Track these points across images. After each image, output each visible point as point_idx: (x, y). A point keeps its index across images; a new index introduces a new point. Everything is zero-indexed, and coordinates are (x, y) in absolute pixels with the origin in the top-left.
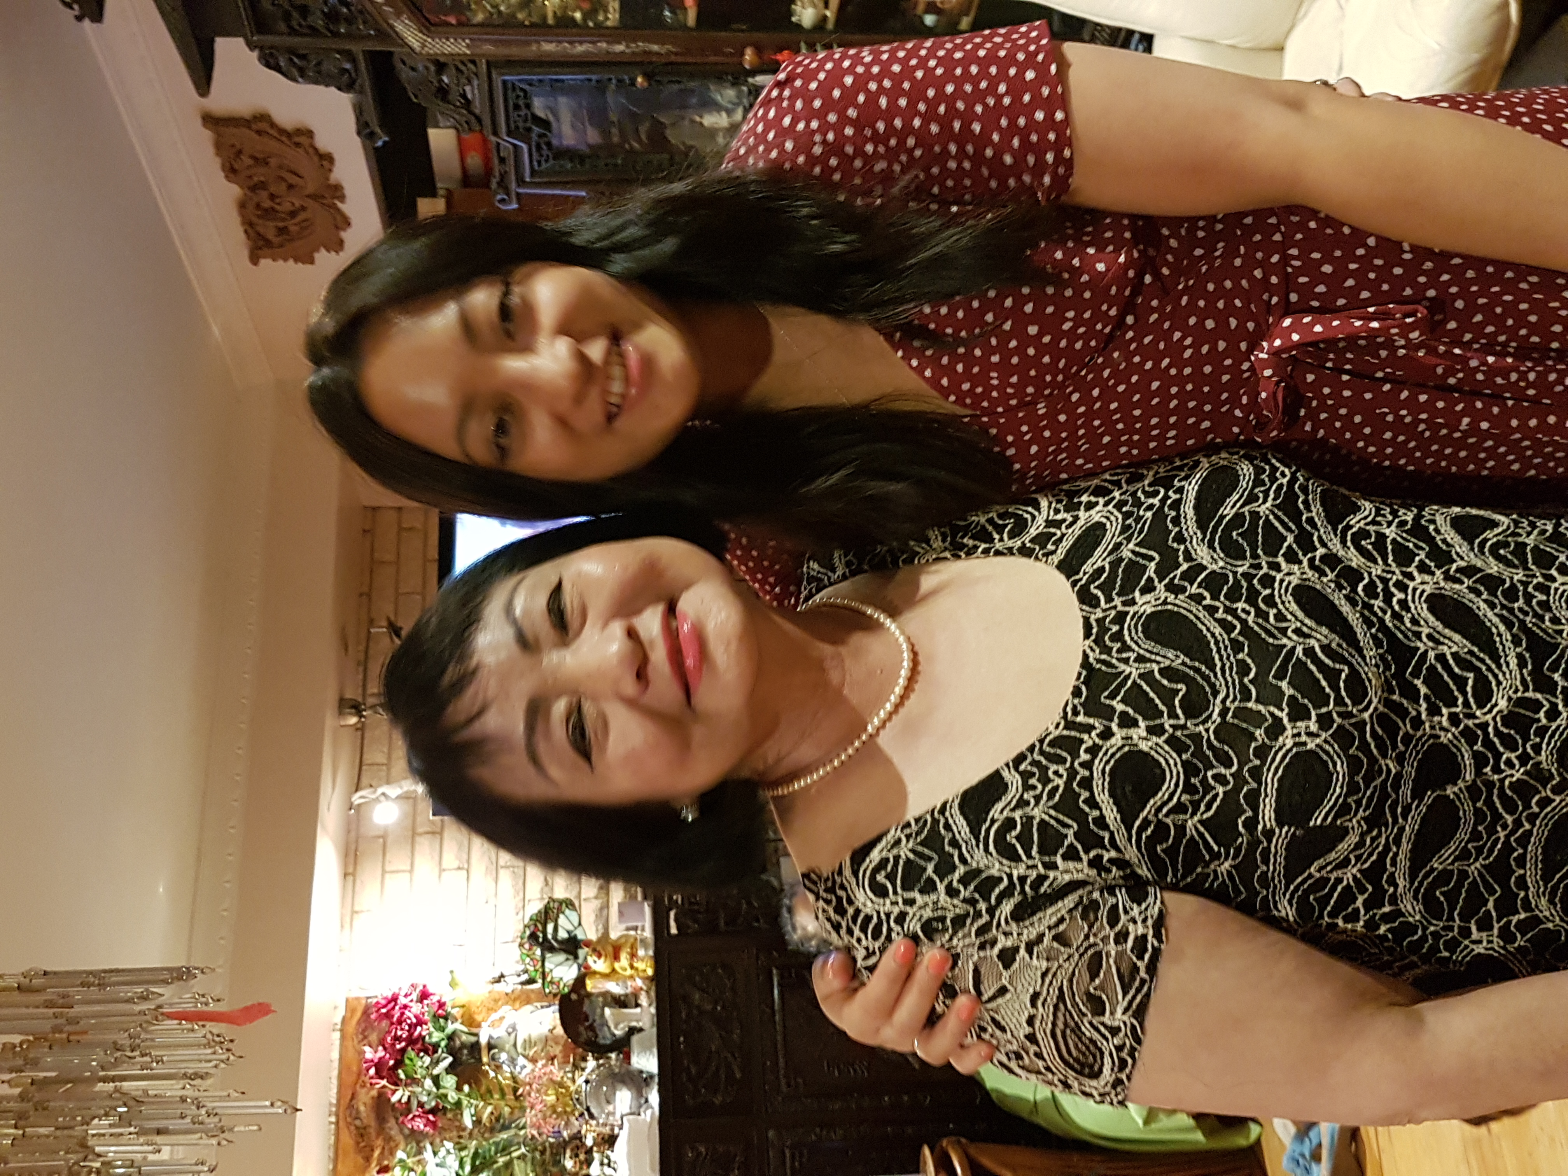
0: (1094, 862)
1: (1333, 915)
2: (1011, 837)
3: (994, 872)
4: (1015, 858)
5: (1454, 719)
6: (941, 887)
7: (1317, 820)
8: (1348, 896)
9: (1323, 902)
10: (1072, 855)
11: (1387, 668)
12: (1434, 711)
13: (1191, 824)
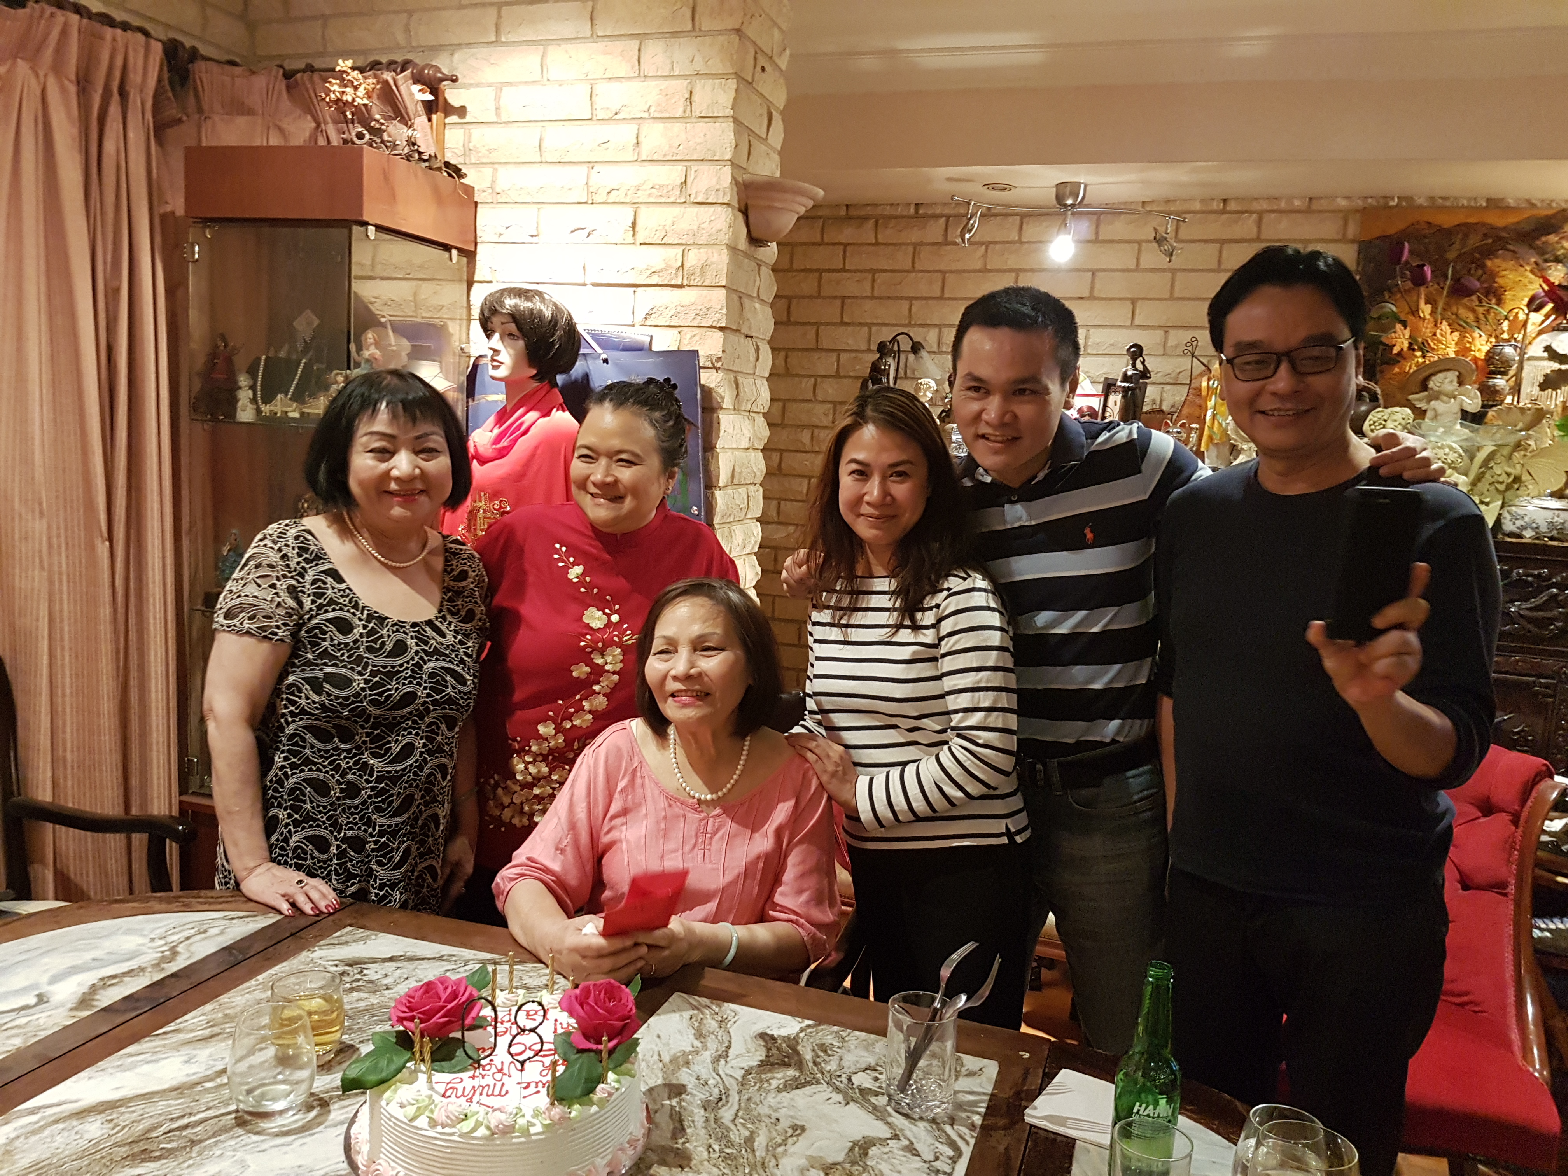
0: (311, 610)
1: (287, 699)
2: (320, 584)
3: (307, 577)
4: (312, 584)
5: (364, 742)
6: (300, 559)
7: (326, 685)
8: (293, 703)
9: (293, 694)
10: (313, 602)
11: (384, 719)
12: (368, 734)
13: (326, 644)
